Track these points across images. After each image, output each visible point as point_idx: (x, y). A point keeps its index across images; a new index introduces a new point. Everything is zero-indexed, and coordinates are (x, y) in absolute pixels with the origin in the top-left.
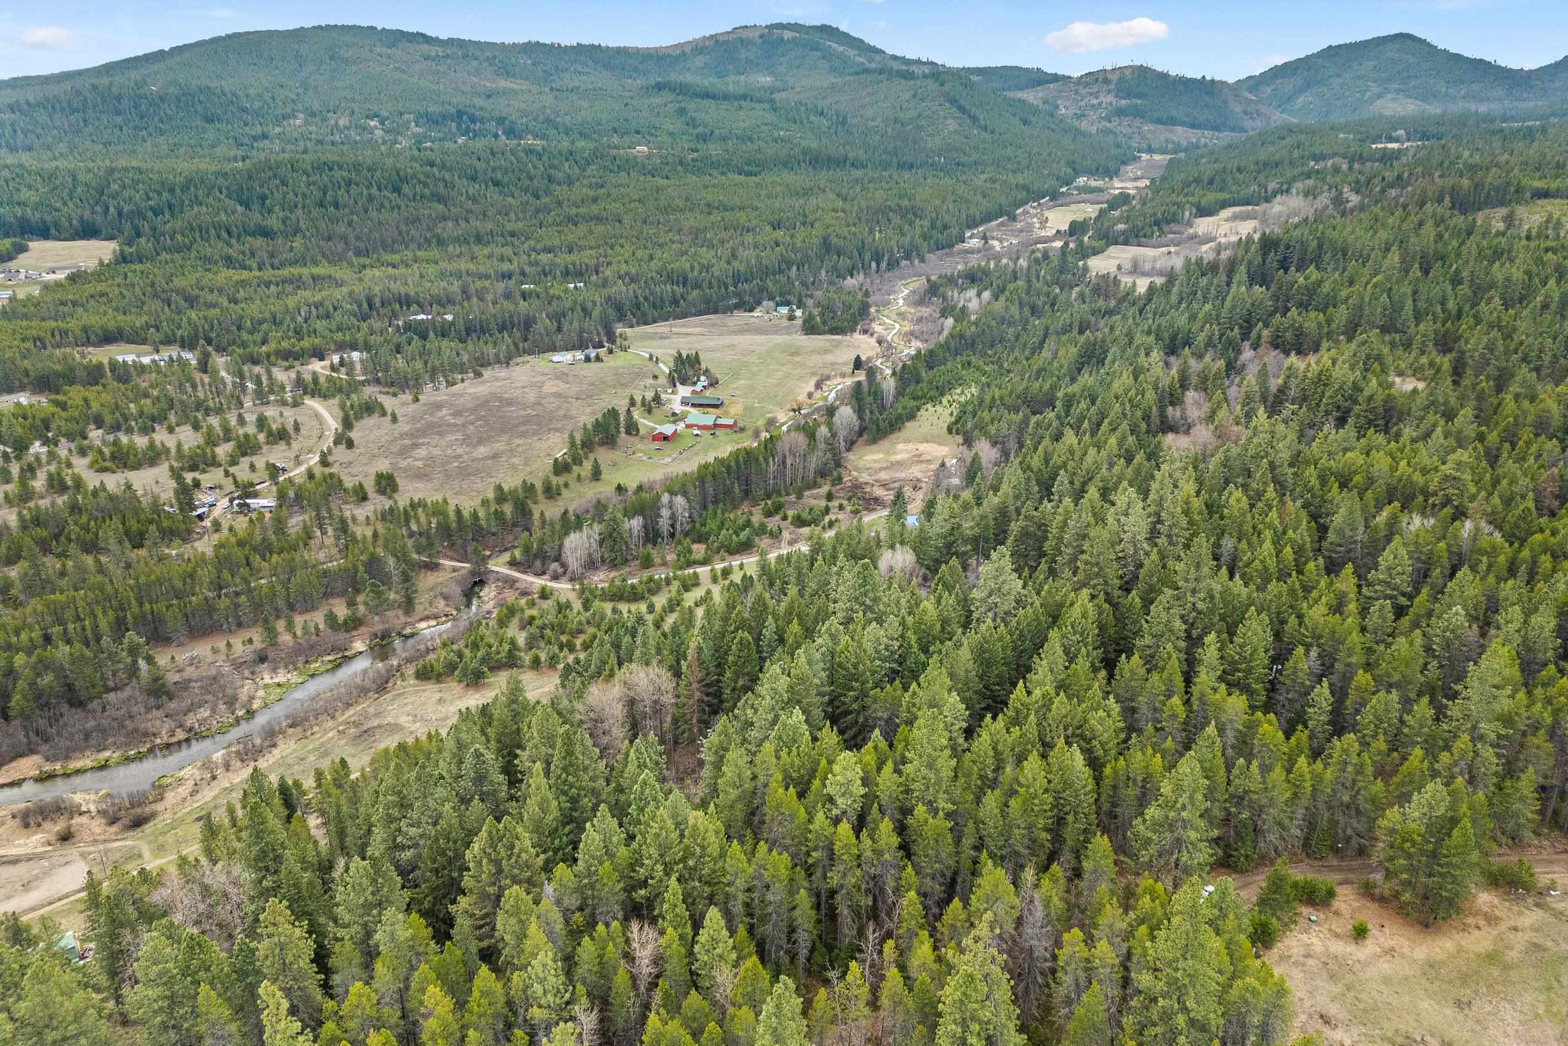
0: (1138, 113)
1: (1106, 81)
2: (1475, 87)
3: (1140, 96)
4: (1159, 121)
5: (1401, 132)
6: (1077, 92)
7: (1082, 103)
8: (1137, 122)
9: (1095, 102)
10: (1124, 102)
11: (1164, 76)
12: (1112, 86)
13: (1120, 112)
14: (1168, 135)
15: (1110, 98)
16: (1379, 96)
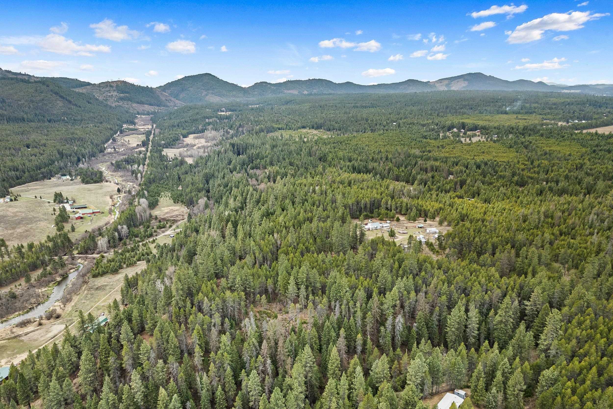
0: (129, 99)
1: (111, 86)
2: (234, 93)
3: (126, 92)
4: (138, 103)
5: (224, 109)
6: (100, 91)
7: (104, 95)
8: (130, 103)
9: (109, 94)
10: (122, 95)
11: (133, 85)
12: (114, 88)
13: (121, 99)
14: (143, 108)
15: (115, 93)
16: (207, 95)
